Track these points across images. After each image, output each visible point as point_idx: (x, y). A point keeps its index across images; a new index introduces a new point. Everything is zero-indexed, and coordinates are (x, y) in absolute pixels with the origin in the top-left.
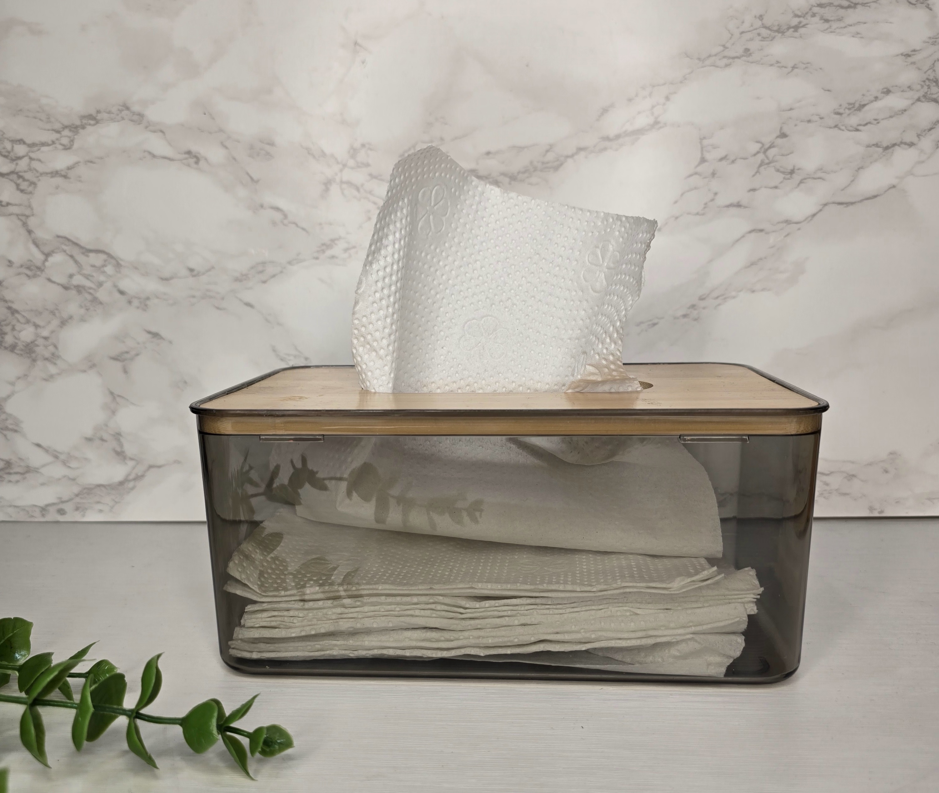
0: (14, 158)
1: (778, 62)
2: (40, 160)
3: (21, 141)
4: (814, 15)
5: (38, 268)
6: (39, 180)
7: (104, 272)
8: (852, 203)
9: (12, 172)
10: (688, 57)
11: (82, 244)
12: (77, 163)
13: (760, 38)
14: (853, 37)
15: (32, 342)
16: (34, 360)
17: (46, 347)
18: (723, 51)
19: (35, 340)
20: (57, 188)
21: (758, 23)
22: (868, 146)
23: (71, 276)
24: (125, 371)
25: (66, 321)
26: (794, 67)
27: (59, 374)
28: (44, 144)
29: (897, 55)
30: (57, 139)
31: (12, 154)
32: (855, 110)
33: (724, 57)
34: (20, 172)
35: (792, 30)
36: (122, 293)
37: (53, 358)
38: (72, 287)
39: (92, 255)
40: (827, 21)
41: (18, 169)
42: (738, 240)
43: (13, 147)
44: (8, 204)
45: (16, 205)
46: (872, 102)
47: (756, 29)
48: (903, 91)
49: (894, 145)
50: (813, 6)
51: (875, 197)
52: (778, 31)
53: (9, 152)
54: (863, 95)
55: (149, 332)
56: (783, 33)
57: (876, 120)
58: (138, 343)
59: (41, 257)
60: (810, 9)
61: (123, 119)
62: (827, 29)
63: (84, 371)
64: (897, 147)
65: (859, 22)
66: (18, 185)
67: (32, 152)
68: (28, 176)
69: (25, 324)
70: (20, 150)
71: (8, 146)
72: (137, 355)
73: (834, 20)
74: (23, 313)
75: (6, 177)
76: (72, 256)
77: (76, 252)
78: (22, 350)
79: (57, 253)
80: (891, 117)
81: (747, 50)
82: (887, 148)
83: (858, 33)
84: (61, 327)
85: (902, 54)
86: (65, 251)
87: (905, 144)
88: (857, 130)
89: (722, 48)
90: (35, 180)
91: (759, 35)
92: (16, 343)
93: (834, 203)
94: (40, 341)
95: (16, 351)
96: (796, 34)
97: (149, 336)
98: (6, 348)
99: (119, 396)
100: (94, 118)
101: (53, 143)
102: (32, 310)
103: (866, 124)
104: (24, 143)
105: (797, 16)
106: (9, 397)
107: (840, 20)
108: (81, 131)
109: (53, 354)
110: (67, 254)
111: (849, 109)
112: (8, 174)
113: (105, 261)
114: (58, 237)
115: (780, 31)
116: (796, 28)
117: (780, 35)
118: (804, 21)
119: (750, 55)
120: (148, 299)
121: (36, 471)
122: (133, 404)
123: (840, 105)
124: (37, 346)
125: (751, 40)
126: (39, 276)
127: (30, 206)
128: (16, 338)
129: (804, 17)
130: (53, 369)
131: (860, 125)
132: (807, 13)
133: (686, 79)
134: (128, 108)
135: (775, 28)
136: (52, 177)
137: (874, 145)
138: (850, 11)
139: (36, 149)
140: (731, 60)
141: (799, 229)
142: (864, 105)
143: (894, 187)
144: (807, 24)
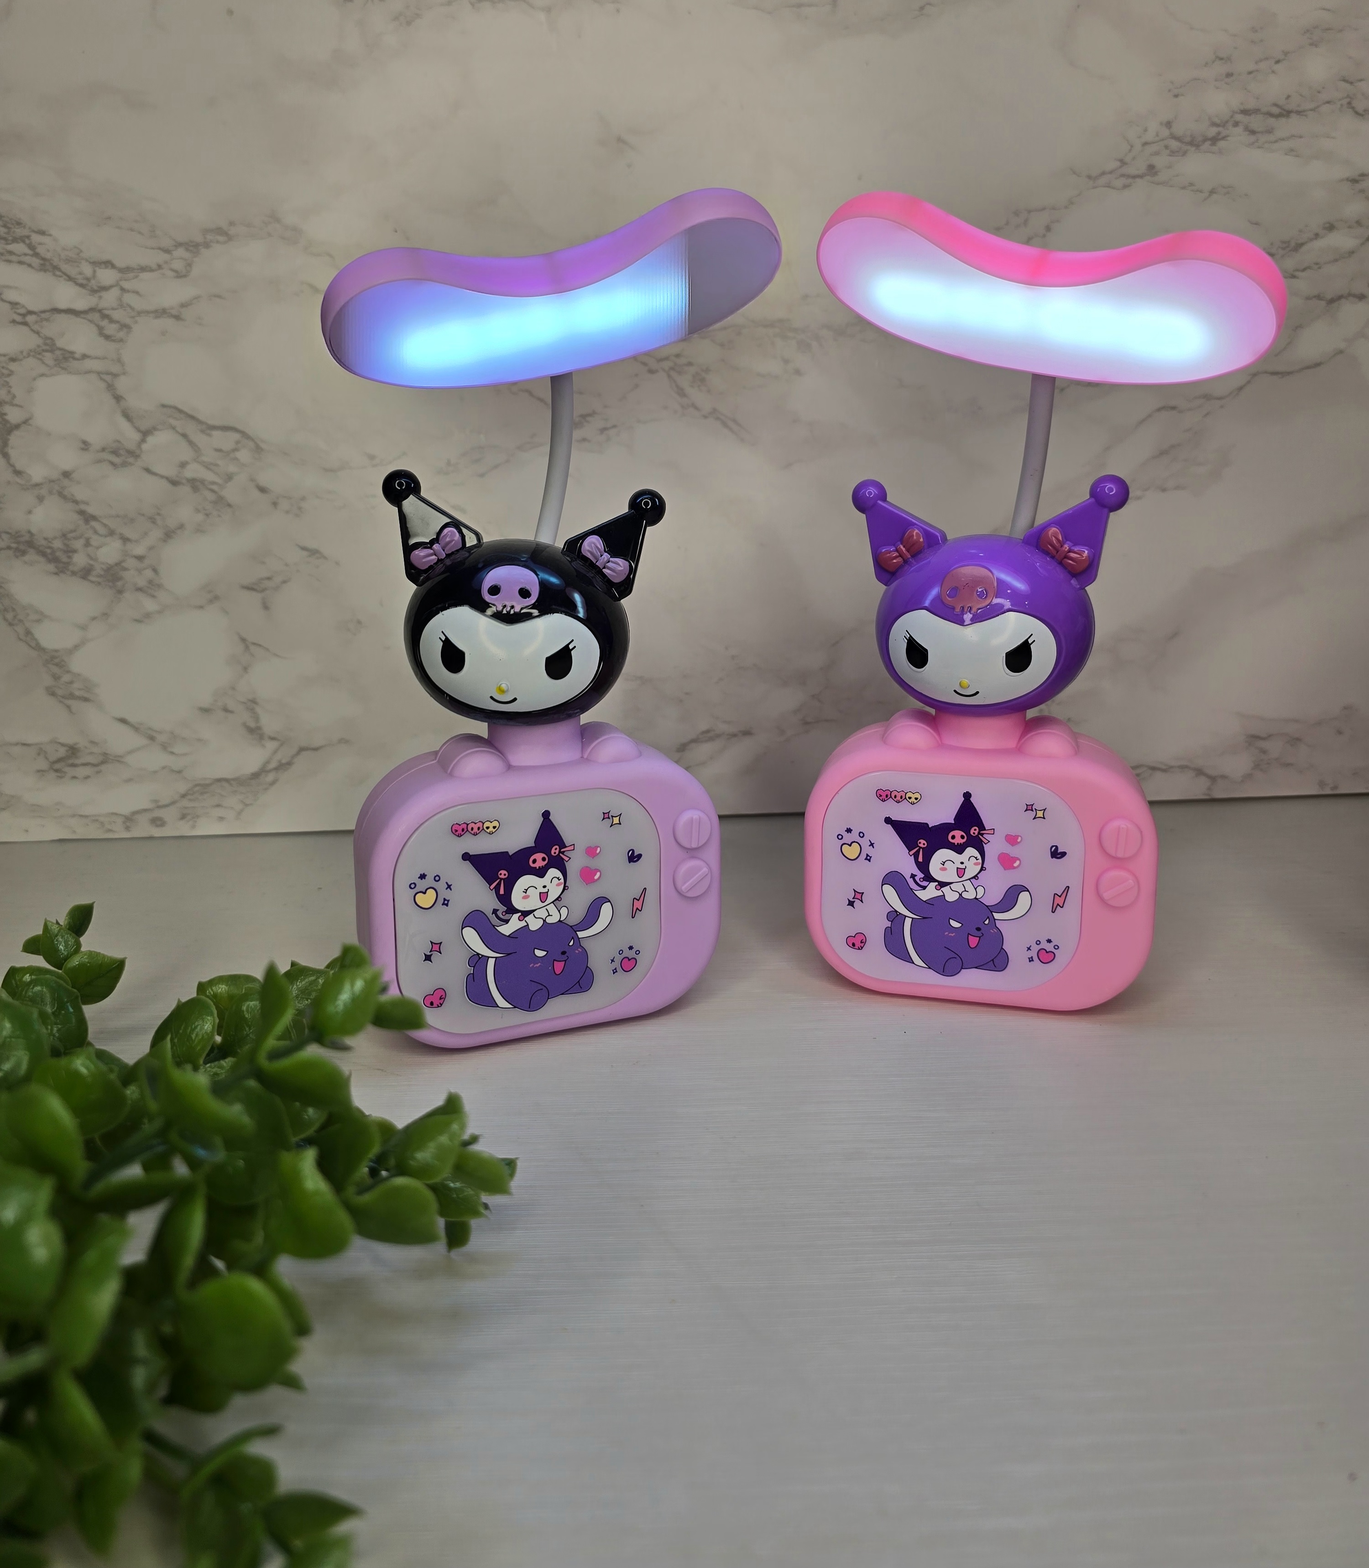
0: (96, 288)
1: (1191, 184)
2: (137, 293)
3: (108, 264)
4: (1236, 124)
5: (131, 453)
6: (136, 322)
7: (236, 459)
8: (1289, 373)
9: (92, 310)
10: (1074, 173)
11: (200, 417)
12: (197, 298)
13: (1168, 152)
14: (1286, 154)
15: (117, 564)
16: (120, 592)
17: (140, 571)
18: (1121, 167)
19: (123, 561)
20: (164, 333)
21: (1166, 132)
22: (1308, 298)
23: (183, 465)
24: (266, 607)
25: (173, 532)
26: (1212, 192)
27: (159, 612)
28: (143, 269)
29: (1342, 180)
30: (166, 262)
31: (93, 282)
32: (1290, 251)
33: (1123, 175)
34: (105, 309)
35: (1209, 142)
36: (263, 490)
37: (152, 588)
38: (184, 481)
39: (215, 433)
40: (1253, 132)
41: (103, 304)
42: (1142, 421)
43: (95, 272)
44: (85, 356)
45: (96, 358)
46: (1311, 240)
47: (1163, 140)
48: (1350, 227)
49: (1340, 297)
50: (1234, 112)
51: (1318, 365)
52: (1191, 143)
53: (88, 279)
54: (1300, 231)
55: (304, 549)
56: (1197, 146)
57: (1317, 264)
58: (287, 565)
59: (136, 436)
60: (1232, 117)
61: (270, 235)
62: (1253, 143)
63: (201, 607)
64: (1343, 301)
65: (1293, 136)
66: (100, 329)
67: (125, 280)
68: (116, 315)
69: (106, 536)
70: (106, 276)
71: (87, 270)
72: (284, 582)
73: (1262, 132)
74: (105, 521)
75: (82, 316)
76: (184, 436)
77: (191, 429)
78: (100, 576)
79: (161, 430)
80: (1336, 260)
81: (1151, 167)
82: (1332, 301)
83: (1292, 150)
84: (165, 541)
85: (1347, 179)
86: (174, 428)
87: (1355, 296)
88: (1293, 277)
89: (1118, 164)
90: (128, 321)
91: (1166, 147)
92: (92, 565)
93: (1266, 372)
94: (131, 563)
95: (91, 578)
96: (1215, 148)
97: (305, 553)
98: (74, 573)
99: (254, 644)
100: (225, 234)
101: (160, 267)
102: (118, 516)
103: (1304, 270)
104: (113, 266)
105: (1214, 124)
106: (76, 647)
107: (1270, 132)
108: (203, 250)
109: (150, 582)
110: (177, 432)
111: (1284, 249)
112: (85, 312)
113: (237, 442)
114: (164, 406)
115: (1195, 143)
116: (1214, 140)
117: (1193, 149)
118: (1224, 132)
119: (1156, 174)
120: (303, 499)
121: (118, 761)
122: (276, 655)
123: (1272, 244)
124: (126, 569)
125: (1157, 153)
126: (131, 464)
127: (119, 360)
128: (91, 558)
129: (1224, 126)
130: (150, 605)
131: (1297, 270)
132: (1227, 122)
133: (1072, 203)
134: (278, 221)
135: (1188, 139)
136: (157, 317)
137: (1315, 297)
138: (1283, 120)
139: (131, 275)
140: (1130, 180)
141: (1222, 407)
142: (1302, 244)
143: (1341, 352)
144: (1228, 136)
